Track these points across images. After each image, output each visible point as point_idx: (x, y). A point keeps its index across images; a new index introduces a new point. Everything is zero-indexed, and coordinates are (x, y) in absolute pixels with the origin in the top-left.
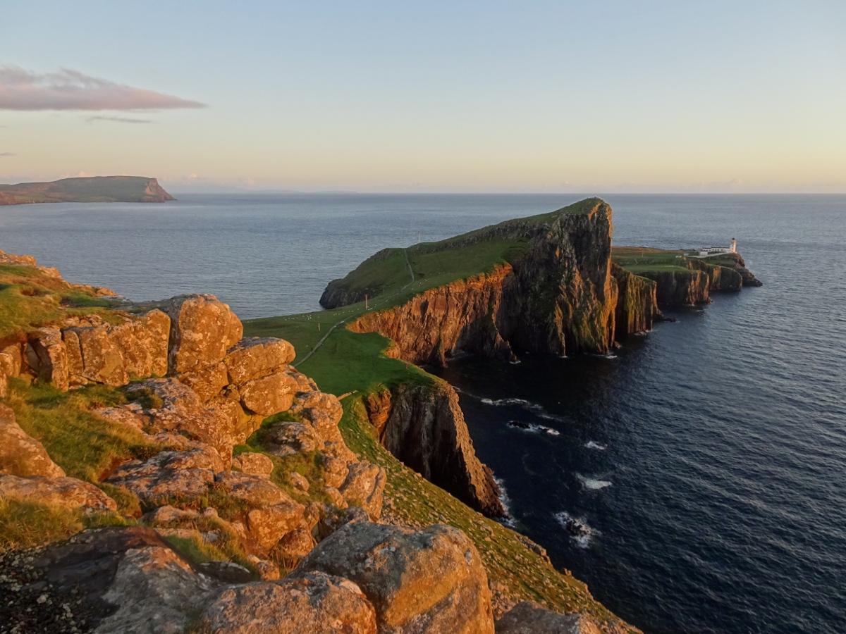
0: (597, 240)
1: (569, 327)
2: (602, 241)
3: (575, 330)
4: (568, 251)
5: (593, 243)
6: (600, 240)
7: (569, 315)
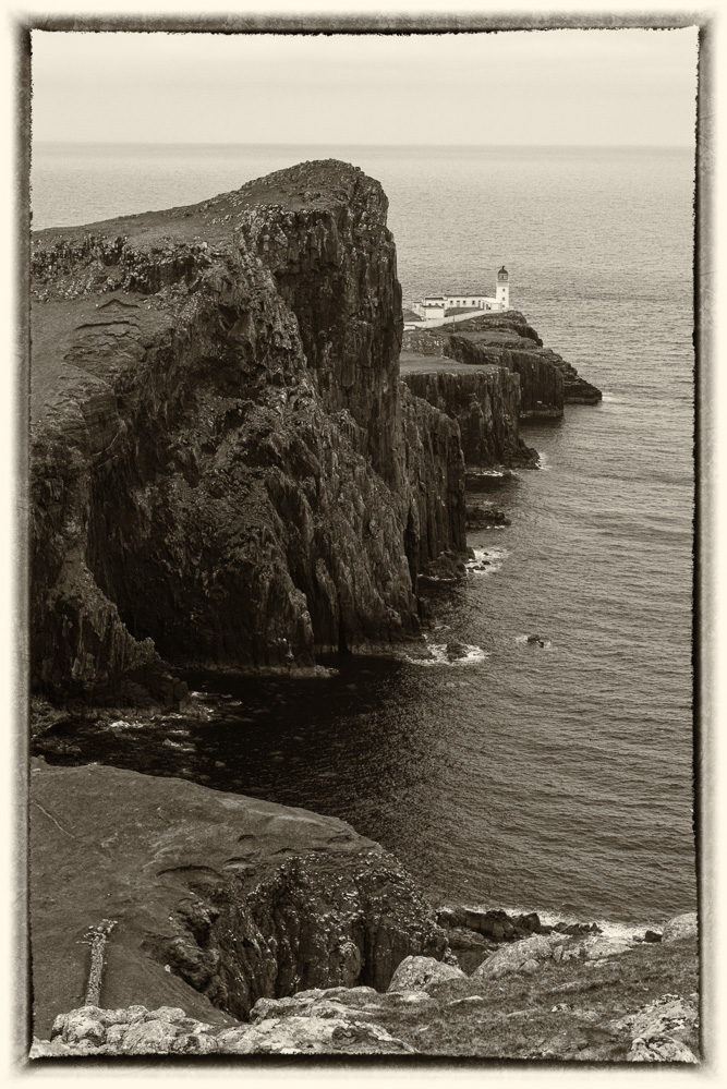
0: (362, 293)
1: (307, 570)
2: (377, 294)
3: (324, 578)
4: (279, 327)
5: (351, 299)
6: (371, 291)
7: (303, 532)
